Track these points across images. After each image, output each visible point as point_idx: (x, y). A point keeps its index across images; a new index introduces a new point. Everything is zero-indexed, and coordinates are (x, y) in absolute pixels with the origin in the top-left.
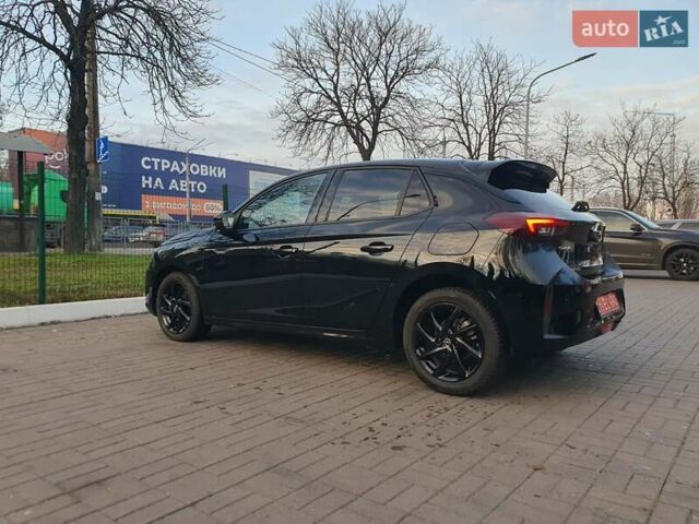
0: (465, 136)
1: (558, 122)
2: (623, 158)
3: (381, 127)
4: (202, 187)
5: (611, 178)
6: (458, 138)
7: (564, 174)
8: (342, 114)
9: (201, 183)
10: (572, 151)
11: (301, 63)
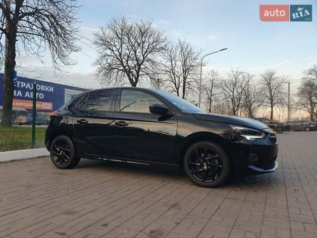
0: (173, 78)
1: (209, 74)
2: (232, 90)
3: (140, 73)
4: (41, 96)
5: (228, 98)
6: (171, 79)
7: (211, 96)
8: (123, 66)
9: (42, 94)
10: (214, 86)
11: (105, 43)
